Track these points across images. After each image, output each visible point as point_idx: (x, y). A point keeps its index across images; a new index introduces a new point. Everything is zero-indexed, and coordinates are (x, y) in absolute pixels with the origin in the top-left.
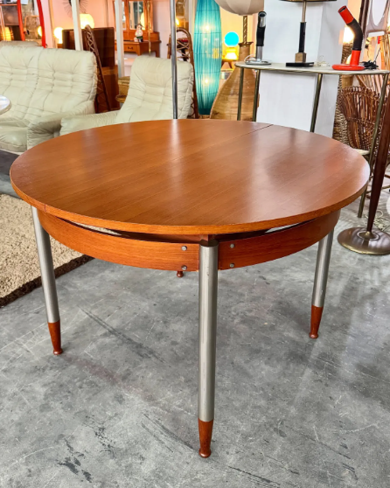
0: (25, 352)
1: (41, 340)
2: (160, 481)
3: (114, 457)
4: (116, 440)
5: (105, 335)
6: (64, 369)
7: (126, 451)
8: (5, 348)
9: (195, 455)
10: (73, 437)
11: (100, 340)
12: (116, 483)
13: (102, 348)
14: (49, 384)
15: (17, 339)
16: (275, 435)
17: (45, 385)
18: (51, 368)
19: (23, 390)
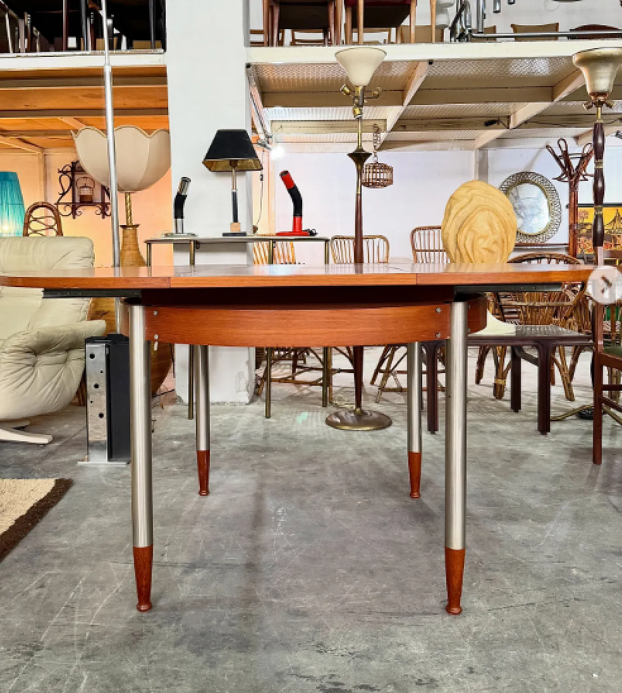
0: (89, 628)
1: (96, 608)
2: (446, 651)
3: (370, 659)
4: (351, 646)
5: (186, 572)
6: (179, 619)
7: (376, 647)
8: (46, 638)
9: (447, 618)
10: (296, 668)
11: (189, 578)
12: (407, 676)
13: (203, 584)
14: (181, 640)
15: (52, 622)
16: (489, 573)
17: (177, 644)
18: (160, 626)
19: (150, 662)
